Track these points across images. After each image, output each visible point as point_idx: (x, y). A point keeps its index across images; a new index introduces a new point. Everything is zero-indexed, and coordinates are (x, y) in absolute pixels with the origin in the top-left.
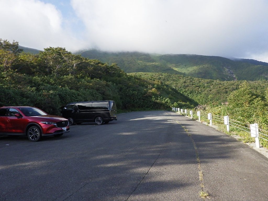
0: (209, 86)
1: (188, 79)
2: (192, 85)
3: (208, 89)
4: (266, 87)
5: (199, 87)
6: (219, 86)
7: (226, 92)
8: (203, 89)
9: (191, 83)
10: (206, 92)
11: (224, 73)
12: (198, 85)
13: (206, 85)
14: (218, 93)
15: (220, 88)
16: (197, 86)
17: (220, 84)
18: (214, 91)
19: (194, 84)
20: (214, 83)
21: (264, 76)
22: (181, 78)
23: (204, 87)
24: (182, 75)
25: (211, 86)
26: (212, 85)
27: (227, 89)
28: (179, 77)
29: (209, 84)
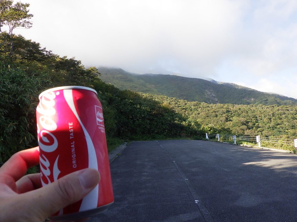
0: (197, 109)
1: (172, 101)
2: (178, 107)
3: (196, 112)
4: (256, 111)
5: (186, 109)
6: (207, 109)
7: (217, 116)
8: (191, 113)
9: (176, 105)
10: (194, 115)
11: (206, 97)
12: (184, 107)
13: (193, 107)
14: (208, 117)
15: (209, 111)
16: (184, 109)
17: (208, 107)
18: (203, 114)
19: (180, 107)
20: (201, 106)
21: (246, 100)
22: (165, 99)
23: (191, 110)
24: (166, 96)
25: (199, 109)
26: (200, 107)
27: (216, 112)
28: (162, 98)
29: (196, 107)
